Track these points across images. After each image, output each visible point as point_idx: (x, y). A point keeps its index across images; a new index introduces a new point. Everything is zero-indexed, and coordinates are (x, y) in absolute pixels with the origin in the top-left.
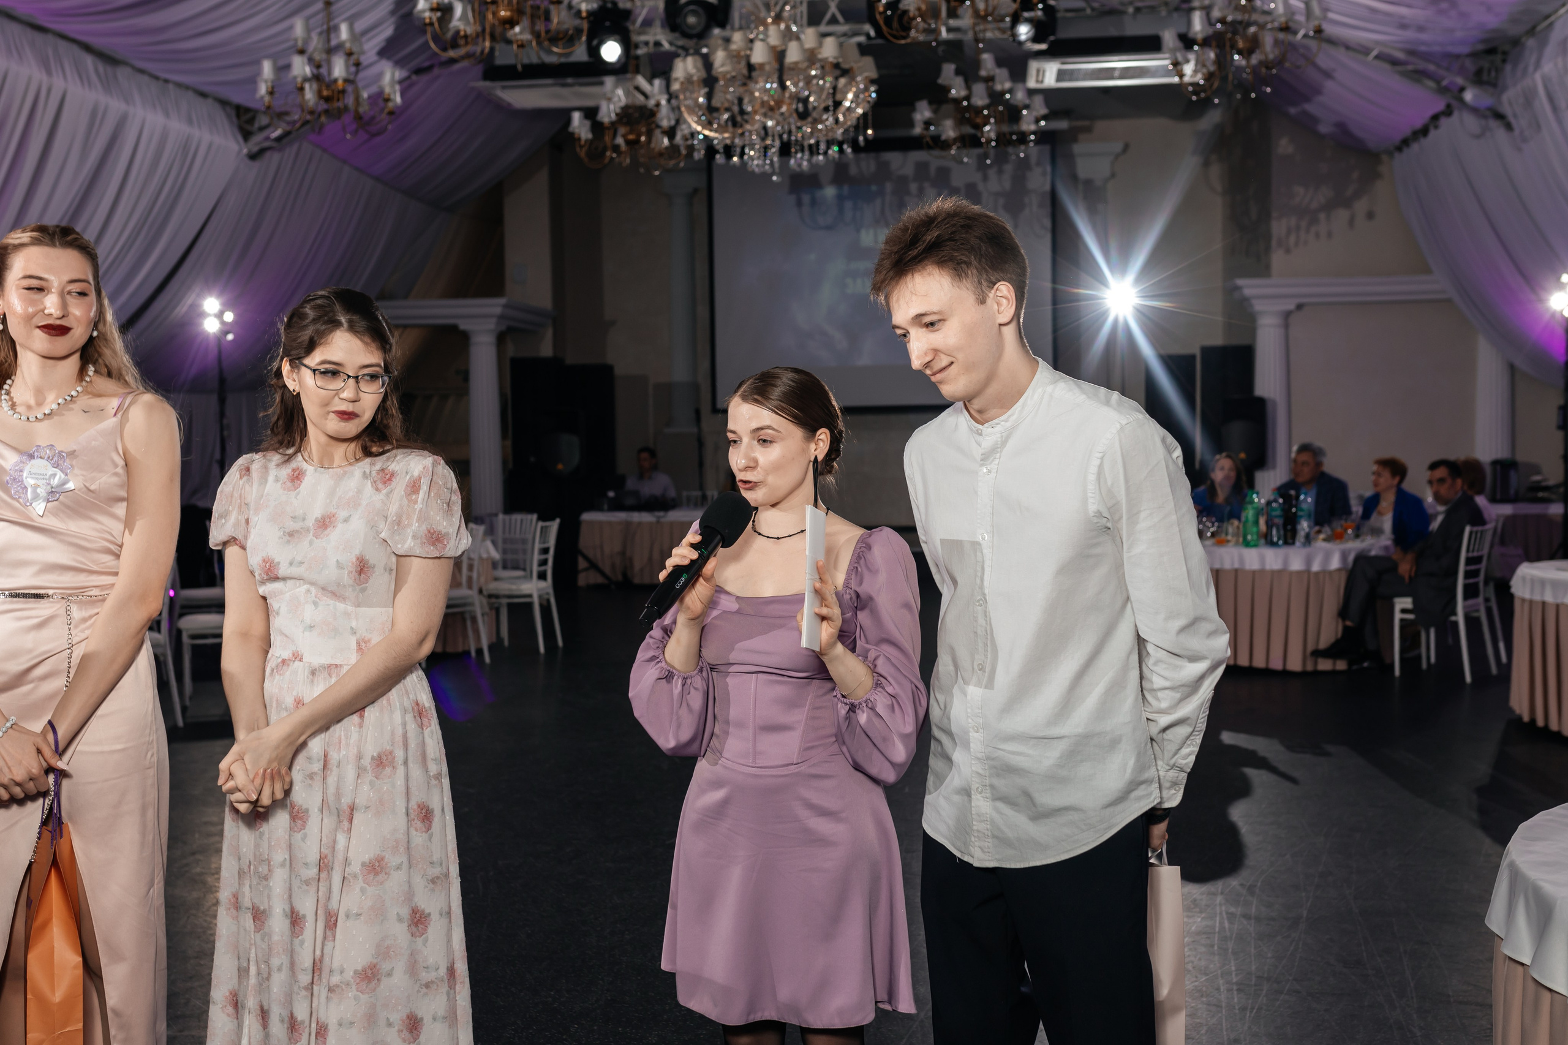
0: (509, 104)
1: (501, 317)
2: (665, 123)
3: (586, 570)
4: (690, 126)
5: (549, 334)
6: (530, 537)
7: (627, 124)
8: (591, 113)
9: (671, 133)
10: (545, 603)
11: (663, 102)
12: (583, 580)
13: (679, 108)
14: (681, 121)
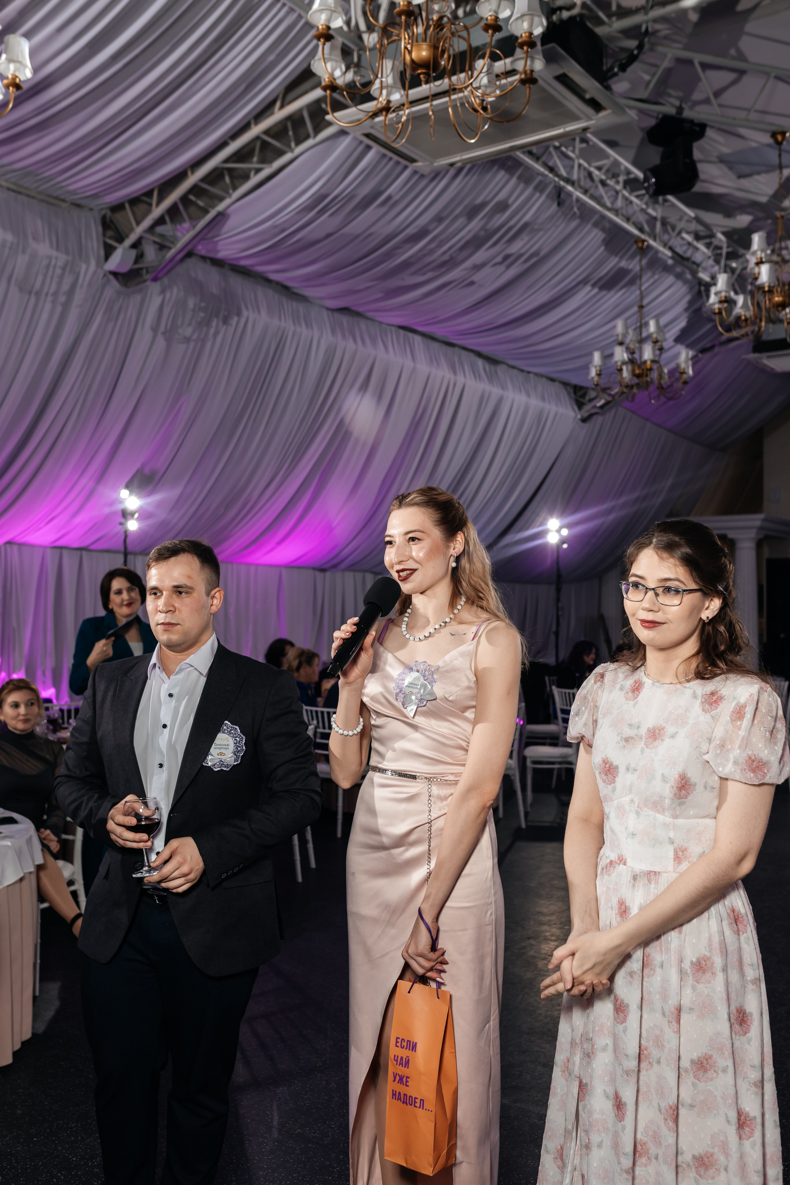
0: (772, 369)
1: (761, 529)
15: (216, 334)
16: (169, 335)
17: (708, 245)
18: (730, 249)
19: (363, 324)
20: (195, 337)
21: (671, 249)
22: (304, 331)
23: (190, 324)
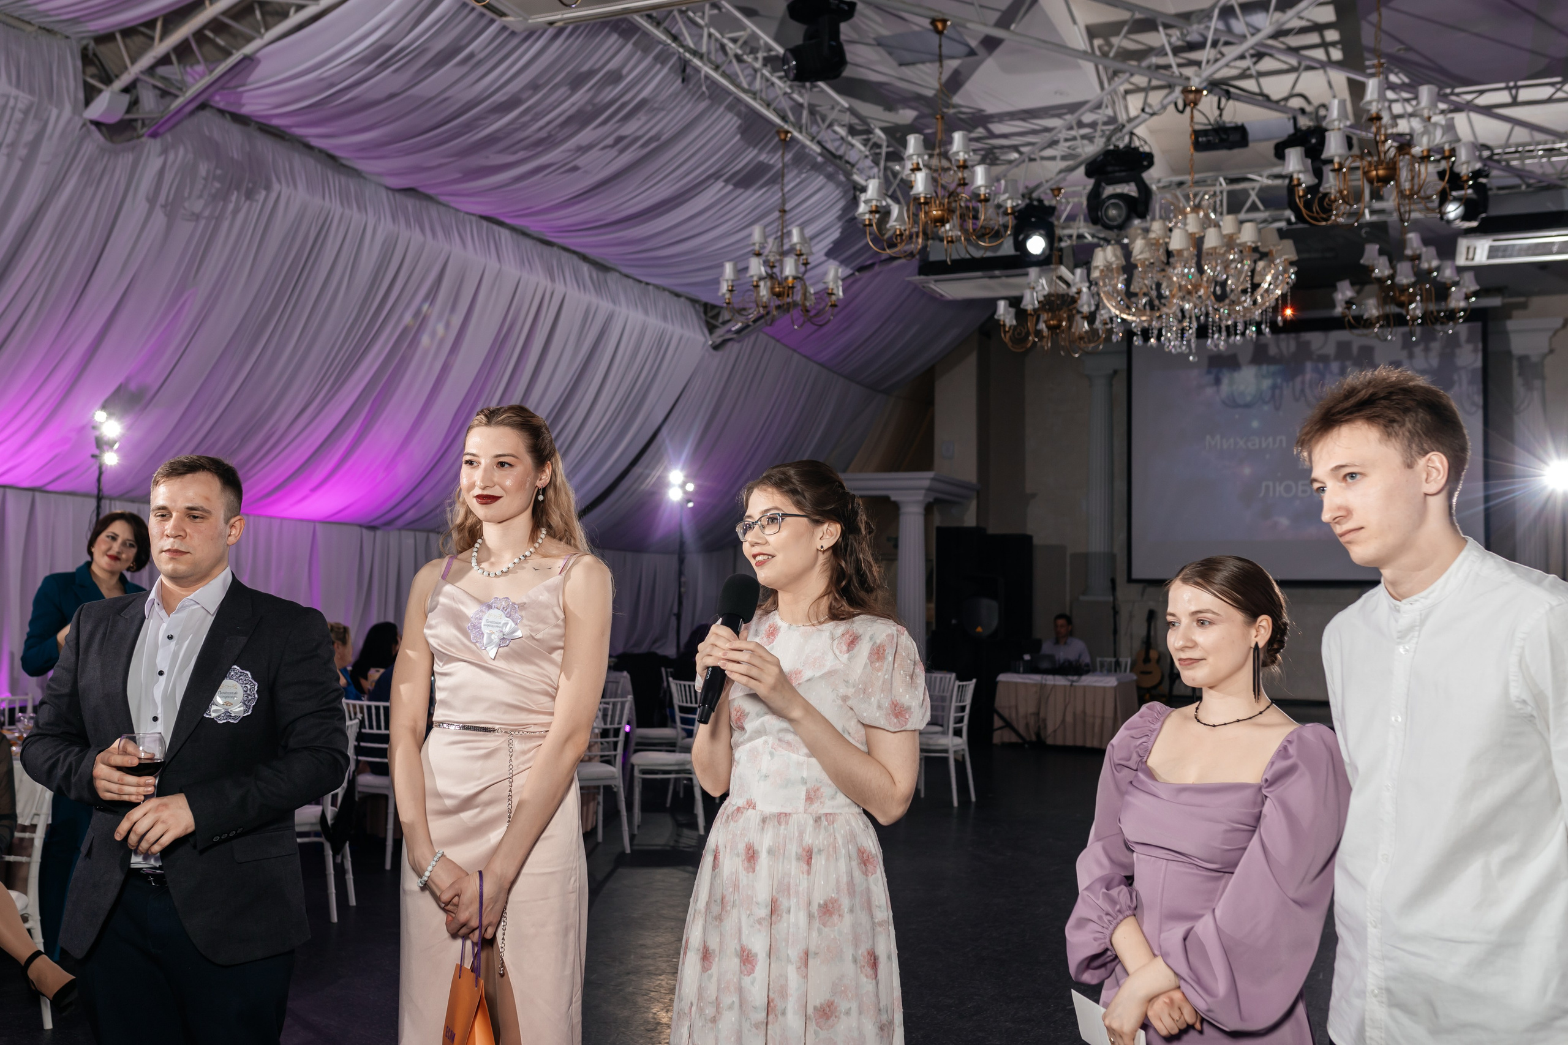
0: (942, 296)
1: (929, 489)
2: (1085, 309)
3: (1000, 728)
4: (1110, 311)
5: (973, 505)
6: (948, 695)
7: (1051, 310)
8: (1015, 302)
9: (1091, 318)
10: (960, 759)
11: (1085, 290)
12: (998, 737)
13: (1099, 295)
14: (1101, 307)
15: (236, 212)
16: (172, 210)
17: (865, 143)
18: (891, 149)
19: (434, 210)
20: (207, 213)
21: (819, 143)
22: (355, 215)
23: (200, 196)
